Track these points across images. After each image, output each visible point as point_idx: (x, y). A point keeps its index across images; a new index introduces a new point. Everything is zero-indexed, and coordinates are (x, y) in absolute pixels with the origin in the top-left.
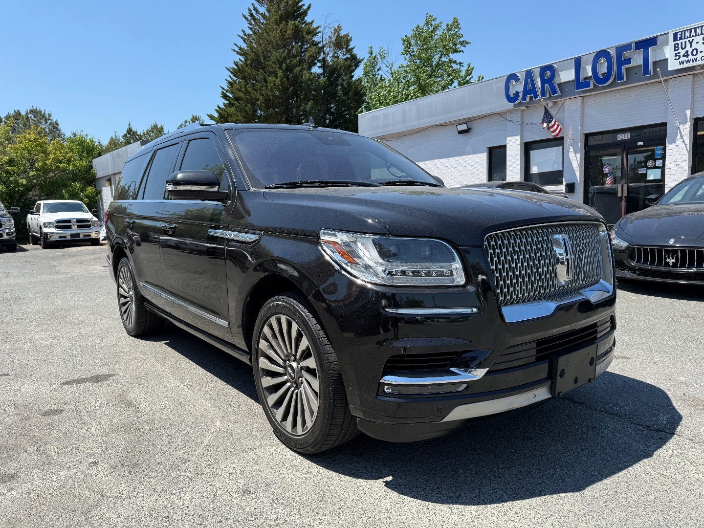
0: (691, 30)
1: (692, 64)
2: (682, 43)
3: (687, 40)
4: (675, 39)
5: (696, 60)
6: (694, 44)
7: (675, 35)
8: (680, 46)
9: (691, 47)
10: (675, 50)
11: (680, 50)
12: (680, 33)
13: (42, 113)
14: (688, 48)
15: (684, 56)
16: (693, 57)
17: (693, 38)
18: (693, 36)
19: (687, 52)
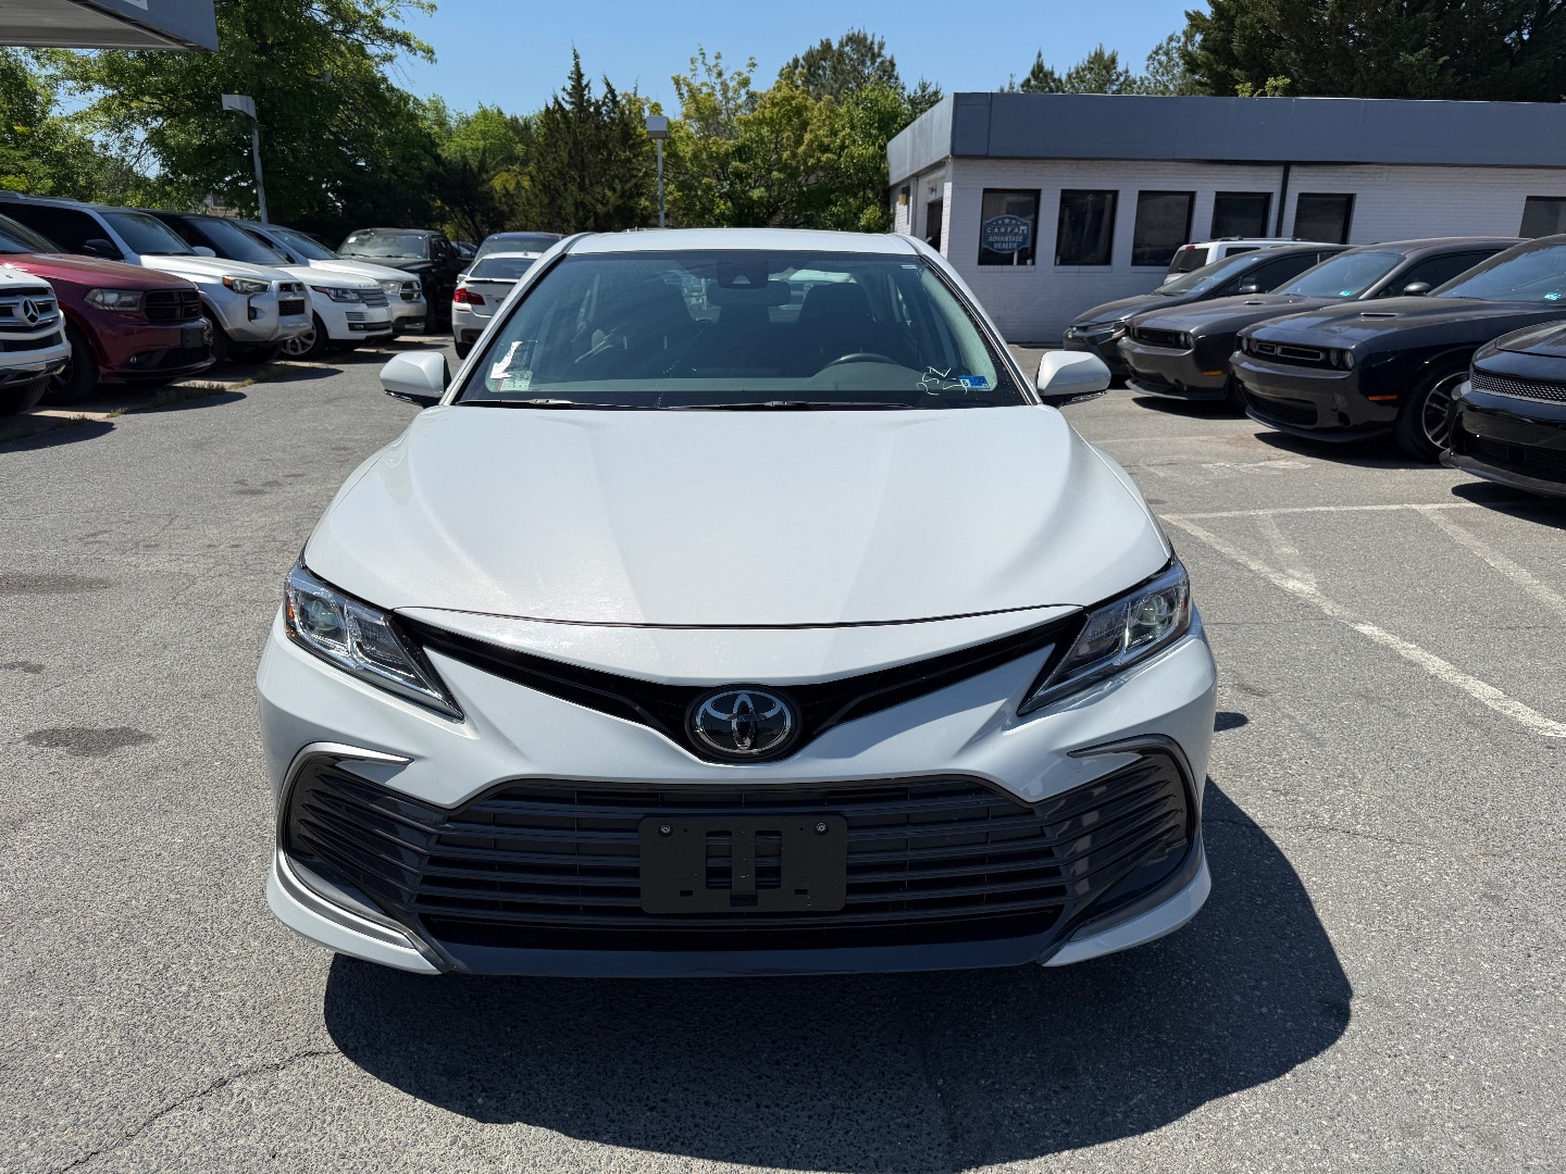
13: (869, 42)
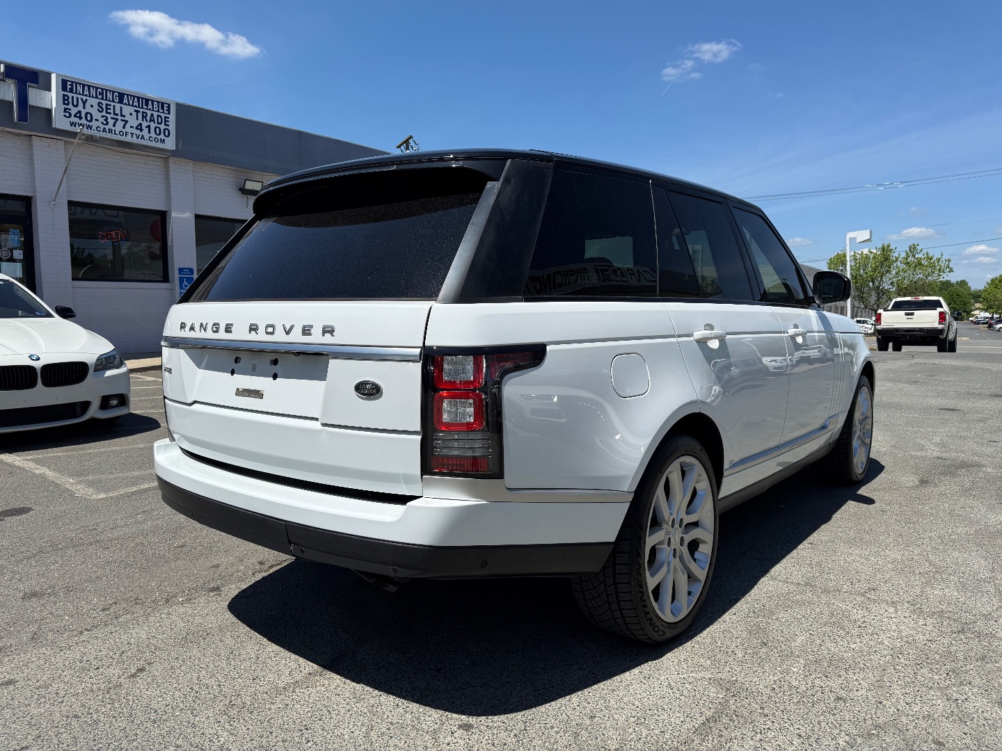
0: (84, 85)
1: (85, 131)
2: (73, 97)
3: (80, 97)
4: (64, 88)
5: (89, 127)
6: (88, 105)
7: (64, 82)
8: (70, 100)
9: (84, 108)
10: (64, 104)
11: (70, 106)
12: (70, 83)
14: (80, 107)
15: (75, 116)
16: (88, 123)
17: (87, 98)
18: (86, 95)
19: (80, 112)
